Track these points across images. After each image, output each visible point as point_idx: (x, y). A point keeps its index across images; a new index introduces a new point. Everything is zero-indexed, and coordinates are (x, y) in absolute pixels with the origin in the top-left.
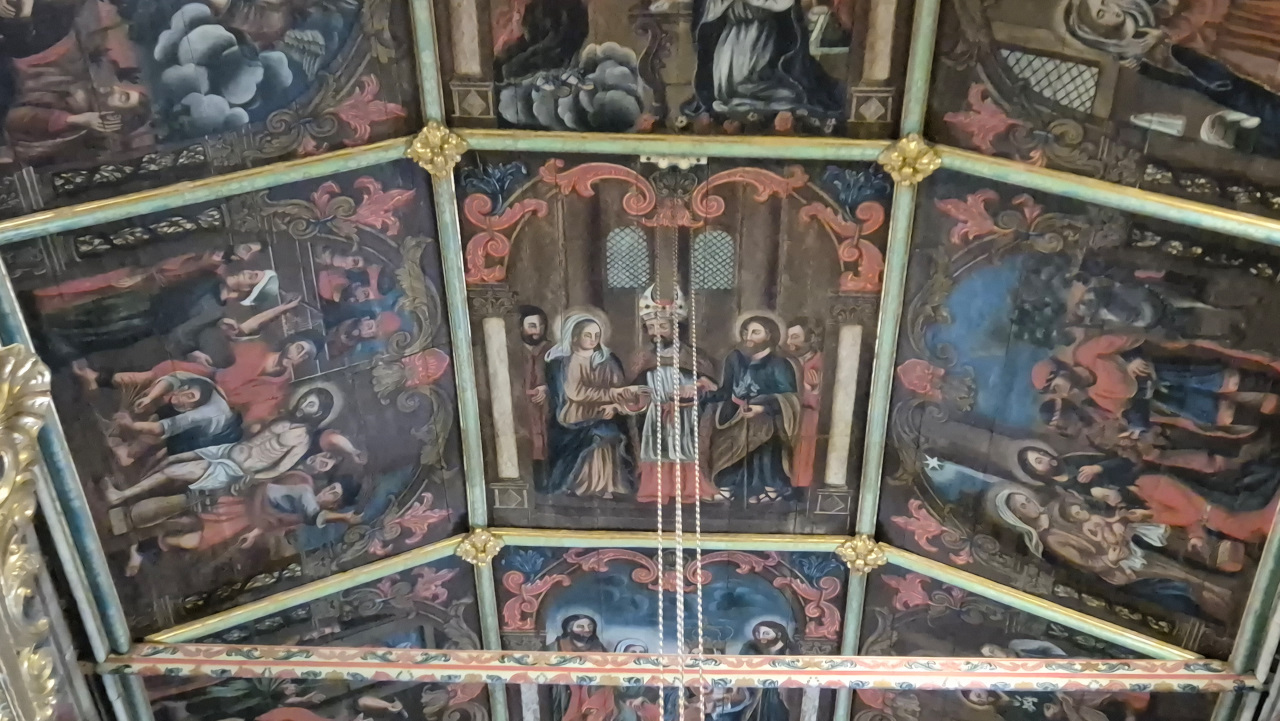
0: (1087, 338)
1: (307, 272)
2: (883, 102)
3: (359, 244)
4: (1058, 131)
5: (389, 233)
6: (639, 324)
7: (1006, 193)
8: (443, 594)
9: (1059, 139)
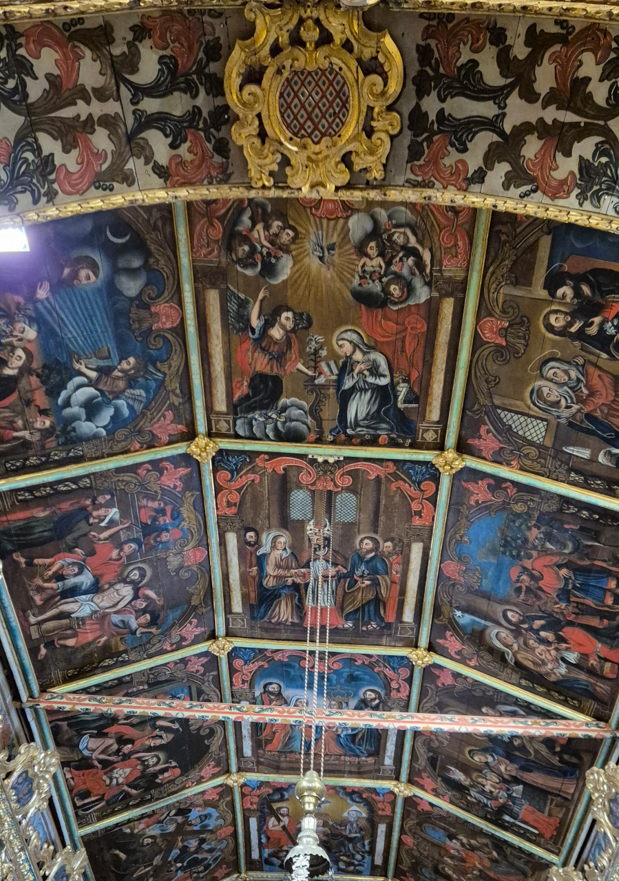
0: (539, 557)
1: (134, 507)
2: (436, 432)
3: (162, 495)
4: (525, 452)
5: (177, 490)
6: (306, 539)
7: (499, 482)
8: (202, 670)
9: (526, 456)
